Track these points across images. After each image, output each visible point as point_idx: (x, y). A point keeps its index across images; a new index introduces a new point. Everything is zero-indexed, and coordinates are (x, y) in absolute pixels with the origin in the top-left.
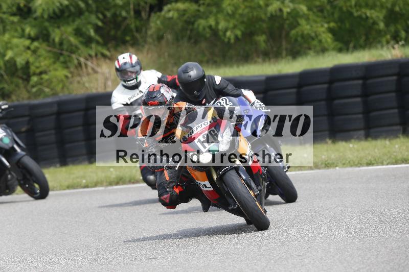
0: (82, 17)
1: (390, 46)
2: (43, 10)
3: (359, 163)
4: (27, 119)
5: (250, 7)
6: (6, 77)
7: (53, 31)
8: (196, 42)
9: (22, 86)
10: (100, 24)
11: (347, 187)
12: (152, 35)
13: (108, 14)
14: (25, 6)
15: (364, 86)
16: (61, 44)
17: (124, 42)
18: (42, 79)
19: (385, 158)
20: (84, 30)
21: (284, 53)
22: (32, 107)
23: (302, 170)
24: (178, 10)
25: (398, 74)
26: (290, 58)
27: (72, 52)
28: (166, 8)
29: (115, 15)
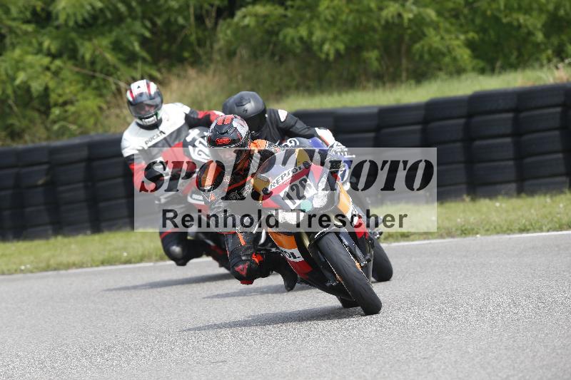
0: (123, 25)
1: (552, 65)
2: (68, 15)
3: (508, 229)
4: (45, 167)
5: (358, 11)
6: (15, 109)
7: (82, 44)
8: (282, 60)
9: (38, 121)
10: (147, 34)
11: (492, 262)
12: (220, 50)
13: (159, 22)
14: (43, 9)
15: (516, 121)
16: (93, 63)
17: (182, 60)
18: (66, 111)
19: (545, 221)
20: (125, 43)
21: (404, 74)
22: (53, 151)
23: (428, 239)
24: (256, 15)
25: (563, 105)
26: (413, 82)
27: (109, 74)
28: (239, 14)
29: (168, 23)
